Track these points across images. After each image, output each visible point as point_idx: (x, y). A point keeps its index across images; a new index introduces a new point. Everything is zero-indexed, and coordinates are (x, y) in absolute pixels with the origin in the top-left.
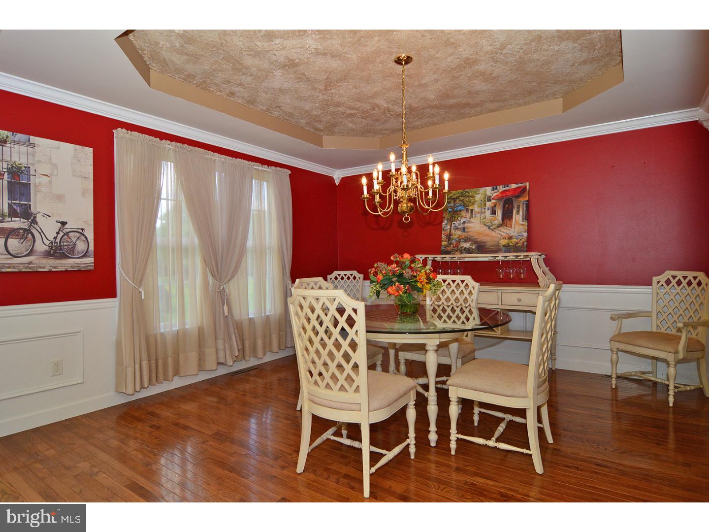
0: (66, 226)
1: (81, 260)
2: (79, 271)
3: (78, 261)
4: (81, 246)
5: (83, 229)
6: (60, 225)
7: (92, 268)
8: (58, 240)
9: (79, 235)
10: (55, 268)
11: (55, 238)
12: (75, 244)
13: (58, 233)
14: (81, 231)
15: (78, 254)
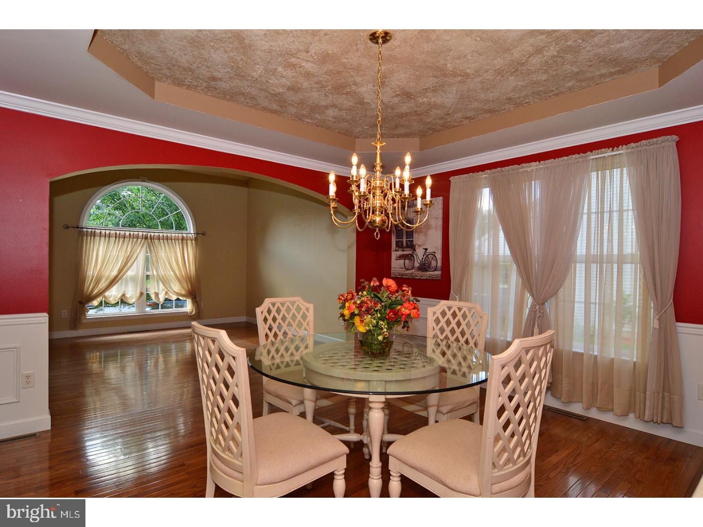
0: (427, 251)
1: (433, 272)
2: (432, 279)
3: (432, 273)
4: (433, 264)
5: (435, 253)
6: (424, 250)
7: (439, 278)
8: (423, 260)
9: (433, 256)
10: (422, 277)
11: (422, 259)
12: (431, 263)
13: (423, 256)
14: (433, 253)
15: (432, 269)
